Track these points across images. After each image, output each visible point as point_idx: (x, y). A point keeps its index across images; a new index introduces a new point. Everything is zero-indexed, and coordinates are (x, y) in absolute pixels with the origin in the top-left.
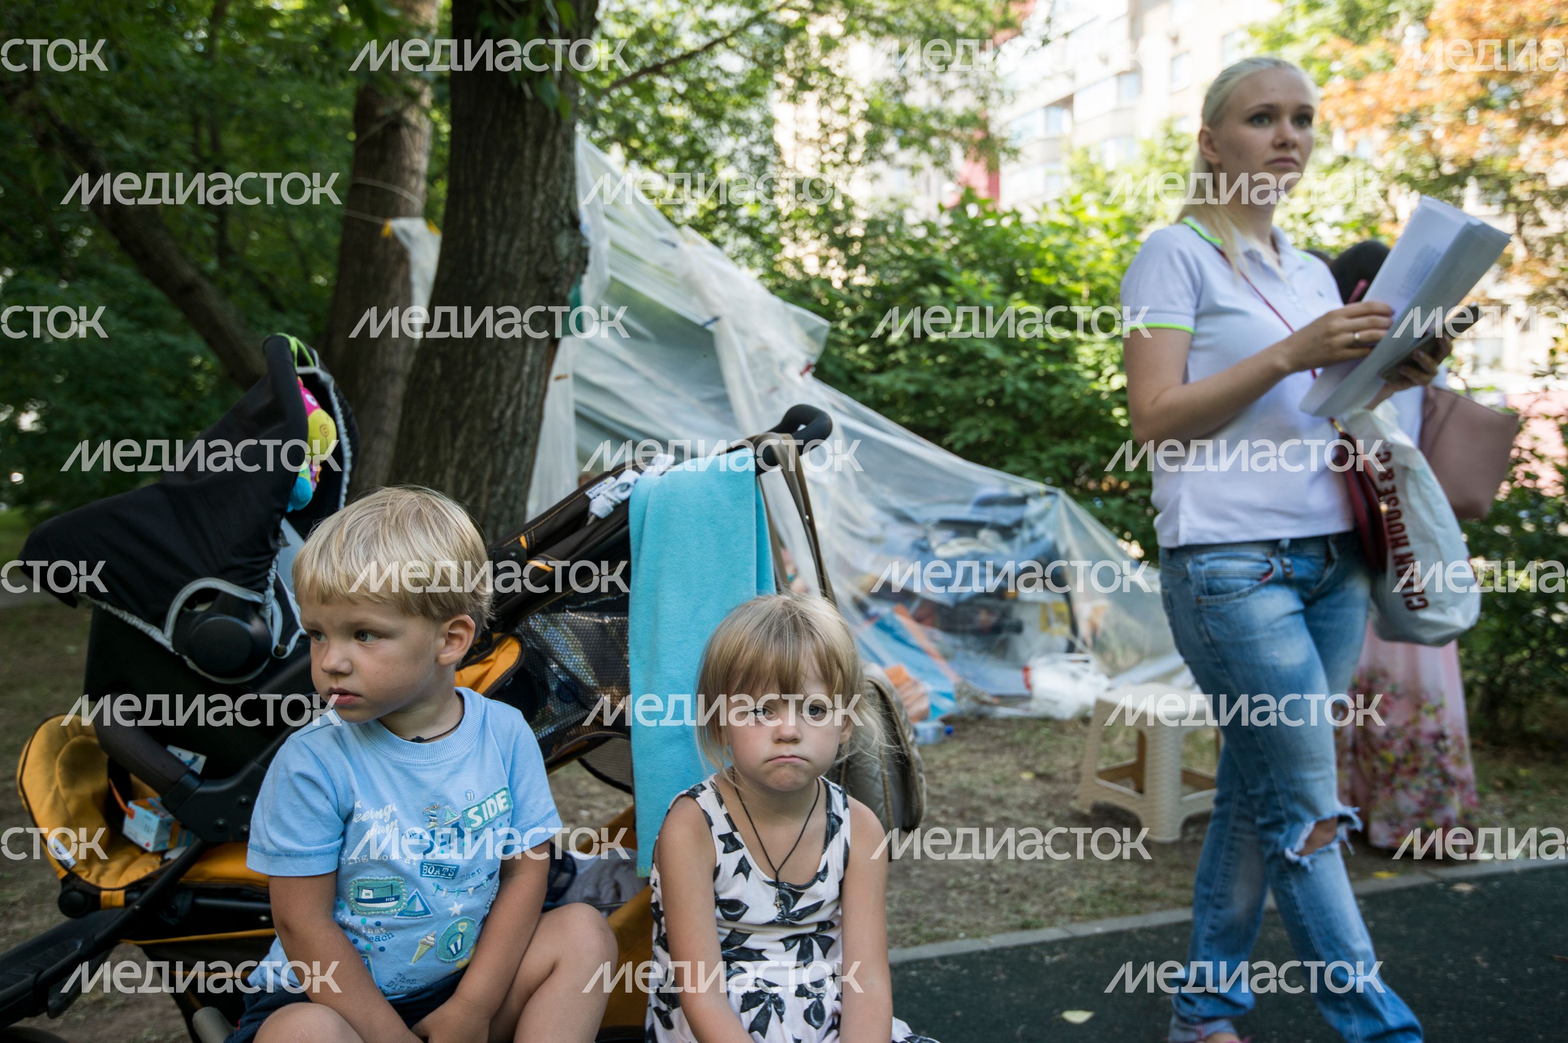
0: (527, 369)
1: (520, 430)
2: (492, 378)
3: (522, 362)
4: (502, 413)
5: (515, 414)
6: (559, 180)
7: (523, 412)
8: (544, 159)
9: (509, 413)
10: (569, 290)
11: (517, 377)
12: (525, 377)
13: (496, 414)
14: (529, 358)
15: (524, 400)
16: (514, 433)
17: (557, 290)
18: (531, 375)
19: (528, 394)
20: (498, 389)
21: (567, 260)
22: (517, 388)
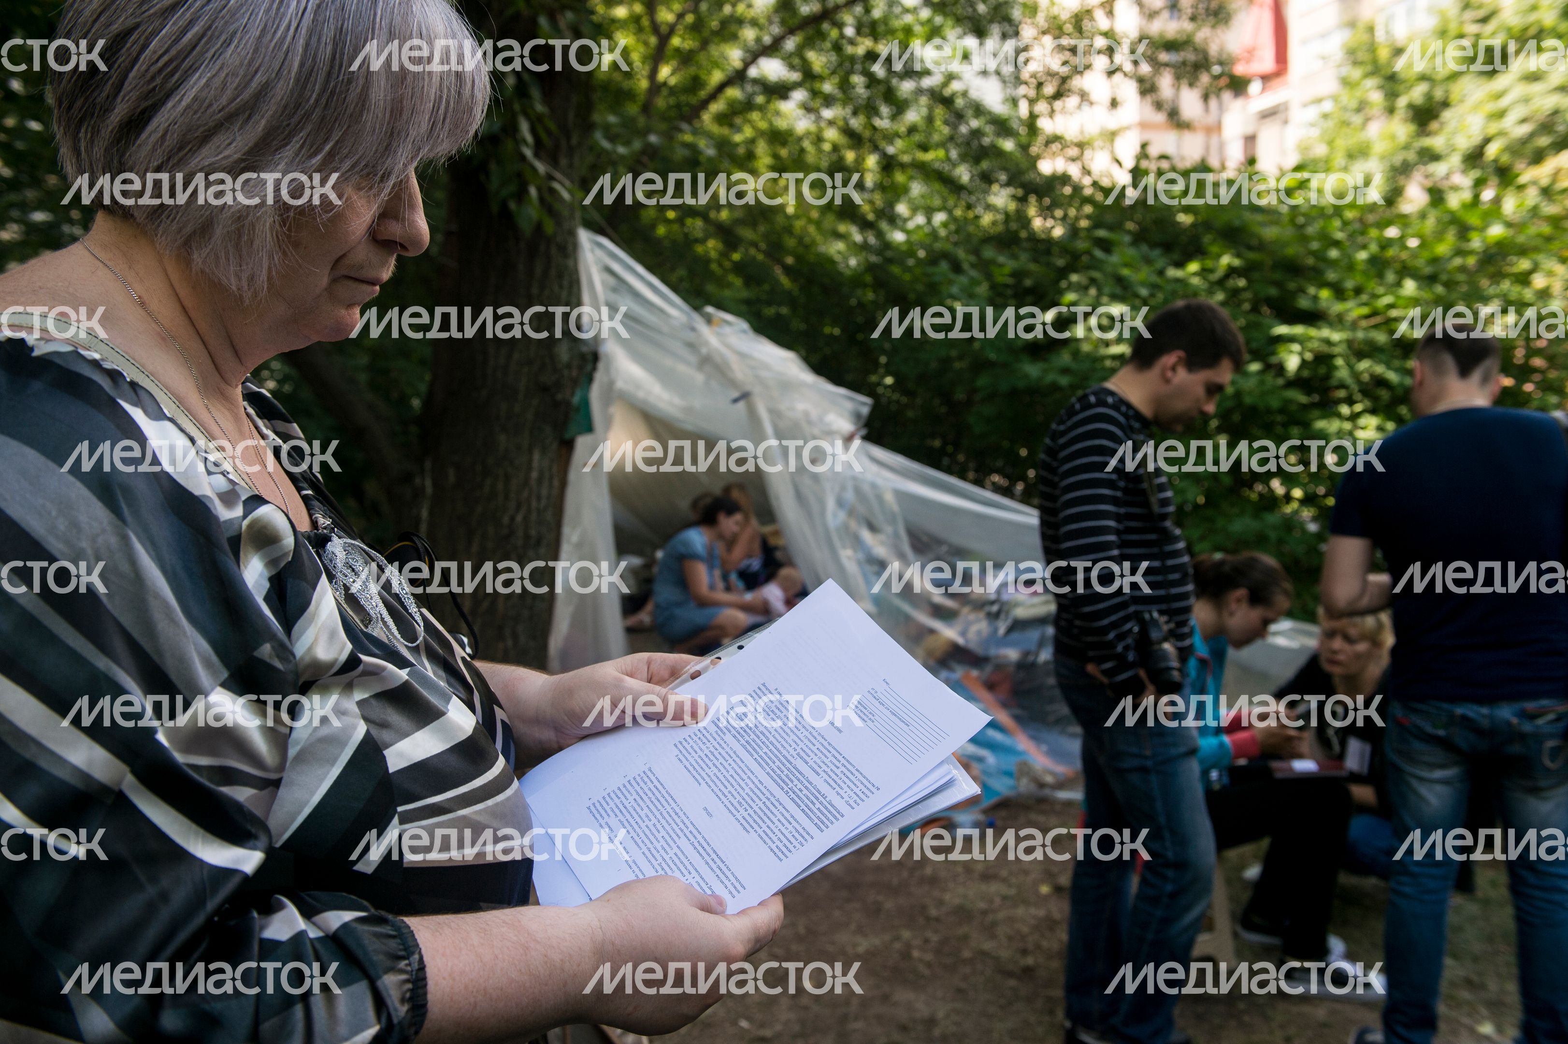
0: (534, 475)
1: (533, 532)
2: (500, 486)
3: (530, 468)
4: (512, 519)
5: (526, 519)
6: (556, 288)
7: (534, 516)
8: (539, 270)
9: (519, 518)
10: (573, 394)
11: (526, 482)
12: (533, 482)
13: (506, 520)
14: (536, 464)
15: (534, 504)
16: (527, 537)
17: (559, 397)
18: (540, 480)
19: (539, 498)
20: (507, 497)
21: (569, 366)
22: (525, 494)
